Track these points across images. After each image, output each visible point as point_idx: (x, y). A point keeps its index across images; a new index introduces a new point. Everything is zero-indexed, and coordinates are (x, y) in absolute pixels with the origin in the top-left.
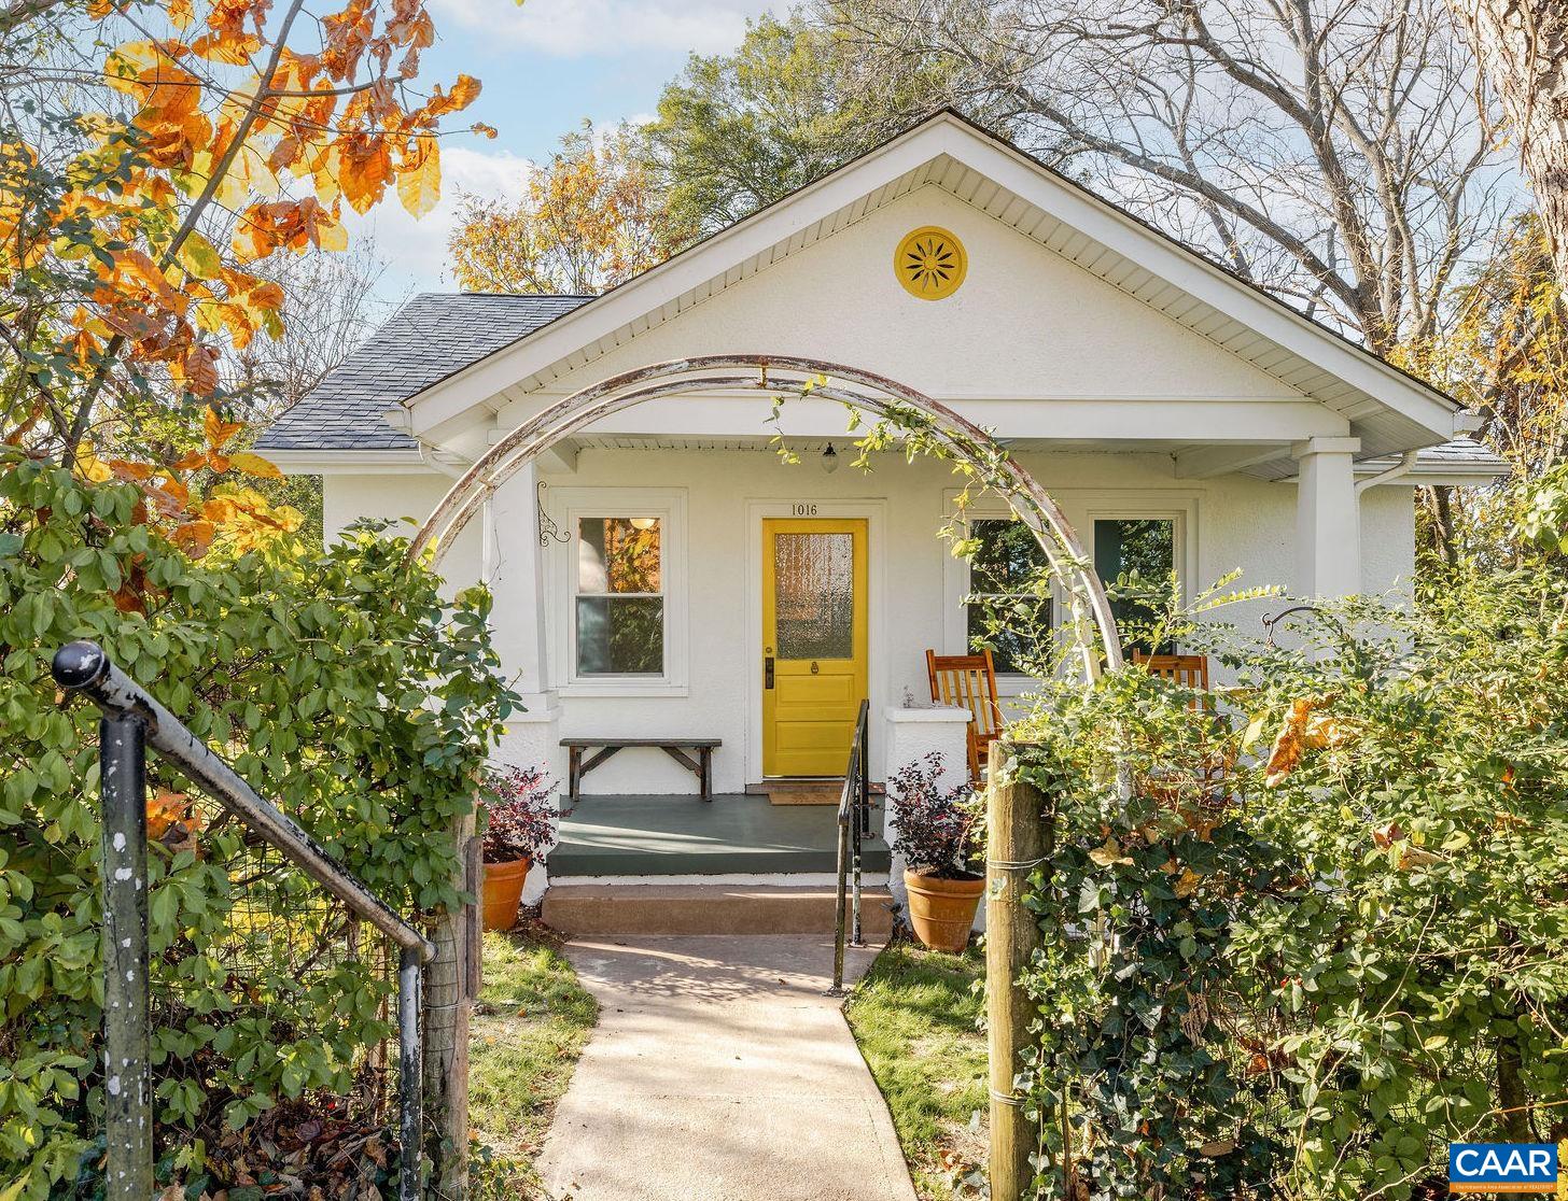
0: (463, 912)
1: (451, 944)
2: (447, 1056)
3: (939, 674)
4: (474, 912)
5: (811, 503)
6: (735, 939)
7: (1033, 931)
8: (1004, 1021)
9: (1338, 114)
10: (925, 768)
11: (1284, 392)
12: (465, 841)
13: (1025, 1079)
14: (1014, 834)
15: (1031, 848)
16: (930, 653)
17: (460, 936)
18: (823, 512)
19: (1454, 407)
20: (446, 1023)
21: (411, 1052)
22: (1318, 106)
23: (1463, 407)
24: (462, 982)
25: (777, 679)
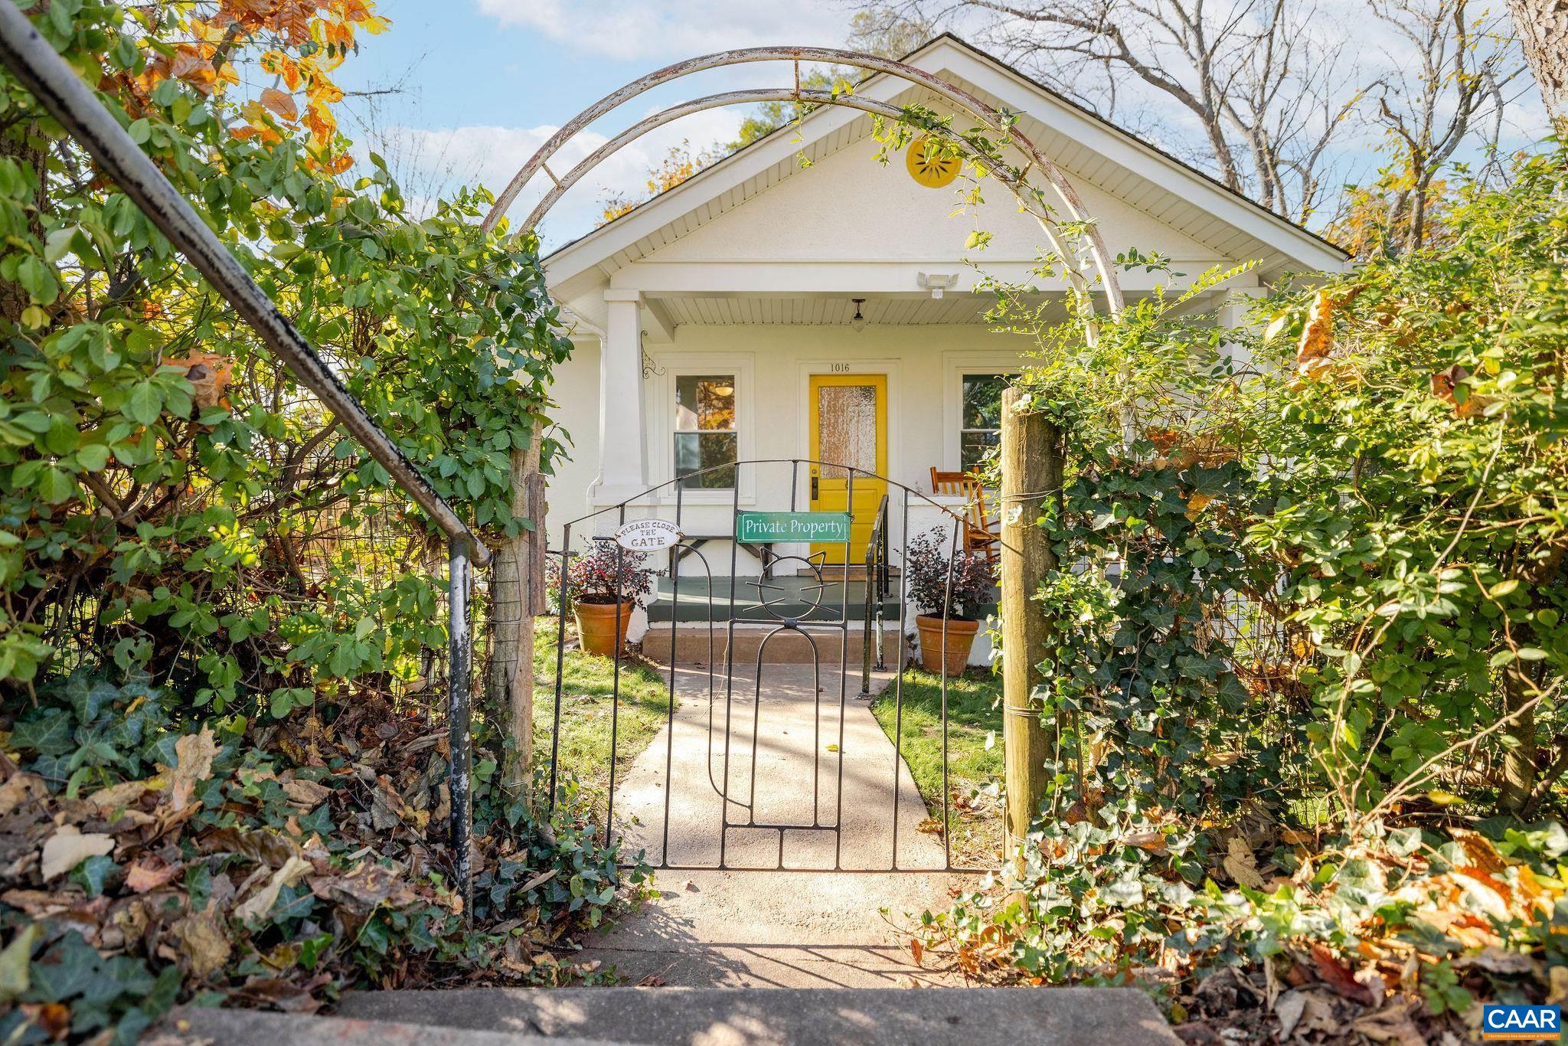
0: (526, 537)
1: (513, 566)
2: (511, 667)
3: (940, 485)
4: (535, 538)
5: (844, 362)
6: (788, 666)
7: (1047, 556)
8: (1020, 640)
9: (1223, 110)
10: (931, 538)
11: (1209, 255)
12: (527, 473)
13: (1042, 690)
14: (1027, 468)
15: (1044, 480)
16: (933, 469)
17: (523, 559)
18: (853, 370)
19: (1343, 256)
20: (510, 637)
21: (458, 637)
22: (1210, 101)
23: (1351, 257)
24: (525, 601)
25: (821, 493)
